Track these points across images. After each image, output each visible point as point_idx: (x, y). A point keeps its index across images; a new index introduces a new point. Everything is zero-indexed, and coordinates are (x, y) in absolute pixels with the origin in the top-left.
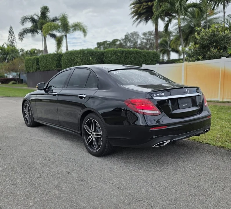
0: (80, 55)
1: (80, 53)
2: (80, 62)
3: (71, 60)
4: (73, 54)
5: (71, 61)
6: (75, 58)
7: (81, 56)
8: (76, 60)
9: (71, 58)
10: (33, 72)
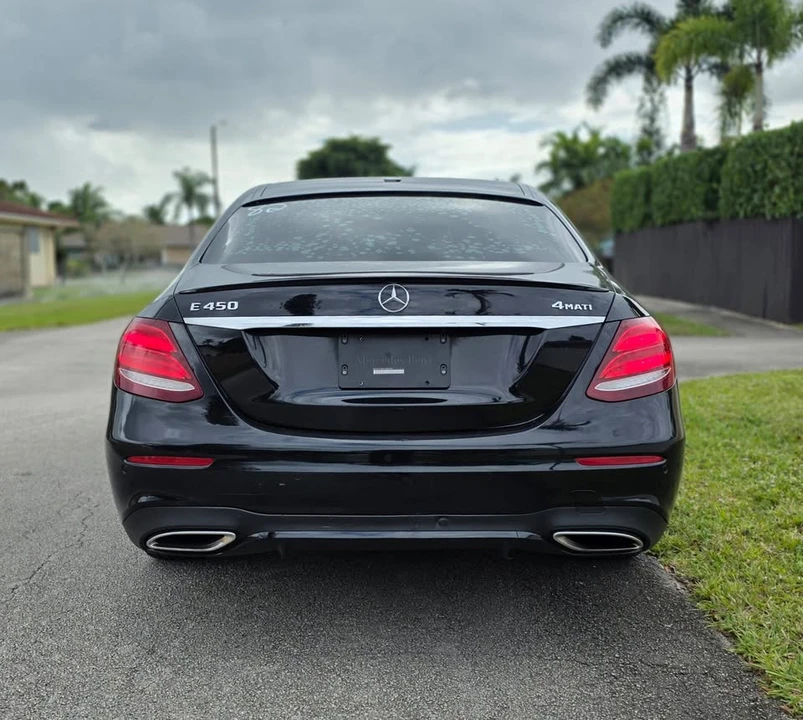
0: (787, 150)
1: (790, 140)
2: (785, 179)
3: (752, 174)
4: (764, 147)
5: (752, 180)
6: (770, 162)
7: (792, 153)
8: (771, 171)
9: (752, 166)
10: (632, 232)
